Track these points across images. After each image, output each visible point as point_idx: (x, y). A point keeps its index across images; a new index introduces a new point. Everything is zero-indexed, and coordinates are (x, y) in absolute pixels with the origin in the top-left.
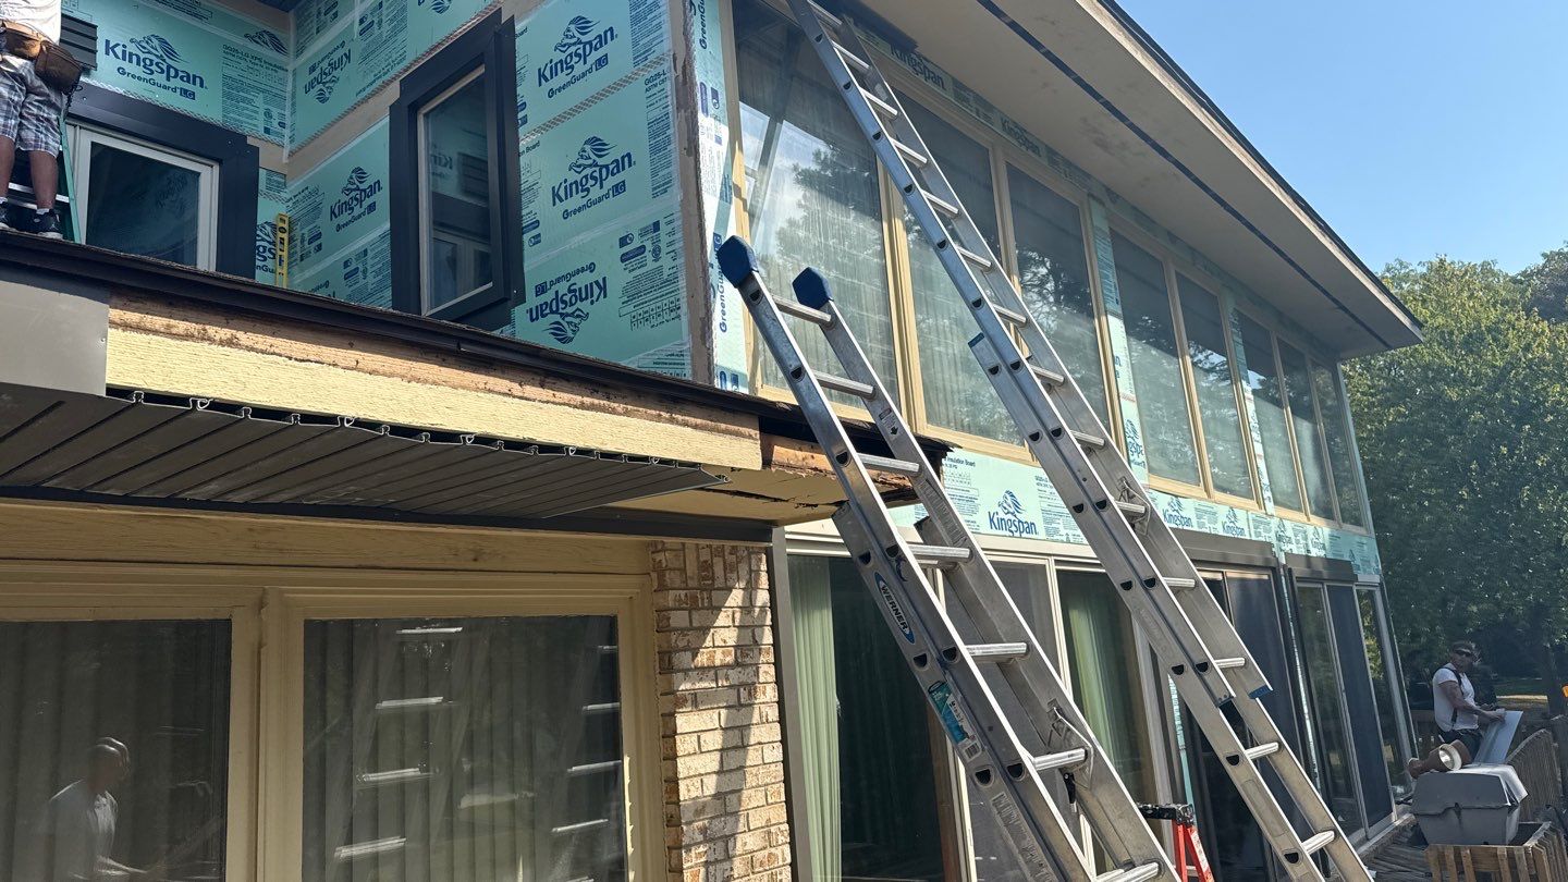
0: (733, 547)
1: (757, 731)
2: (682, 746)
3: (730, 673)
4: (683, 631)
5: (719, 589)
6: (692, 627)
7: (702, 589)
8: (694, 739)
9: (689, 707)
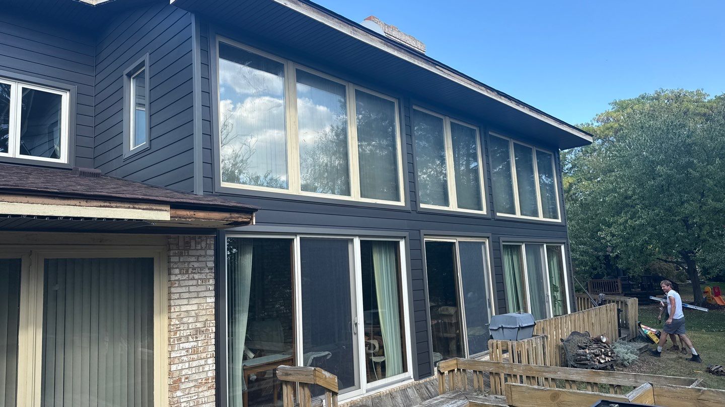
0: (200, 237)
1: (204, 293)
2: (173, 296)
3: (195, 275)
4: (175, 263)
5: (192, 250)
6: (179, 262)
7: (185, 250)
8: (178, 294)
9: (177, 285)
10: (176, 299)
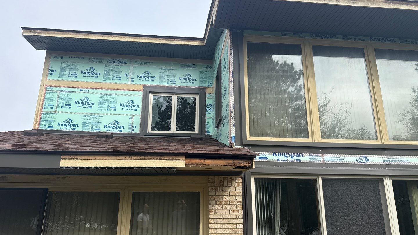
0: (230, 177)
1: (235, 220)
2: (210, 221)
3: (227, 206)
4: (213, 196)
5: (225, 187)
6: (216, 195)
7: (220, 187)
8: (214, 220)
9: (213, 213)
10: (213, 223)
